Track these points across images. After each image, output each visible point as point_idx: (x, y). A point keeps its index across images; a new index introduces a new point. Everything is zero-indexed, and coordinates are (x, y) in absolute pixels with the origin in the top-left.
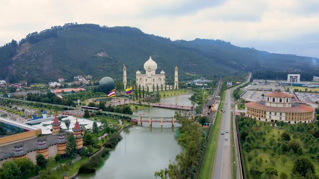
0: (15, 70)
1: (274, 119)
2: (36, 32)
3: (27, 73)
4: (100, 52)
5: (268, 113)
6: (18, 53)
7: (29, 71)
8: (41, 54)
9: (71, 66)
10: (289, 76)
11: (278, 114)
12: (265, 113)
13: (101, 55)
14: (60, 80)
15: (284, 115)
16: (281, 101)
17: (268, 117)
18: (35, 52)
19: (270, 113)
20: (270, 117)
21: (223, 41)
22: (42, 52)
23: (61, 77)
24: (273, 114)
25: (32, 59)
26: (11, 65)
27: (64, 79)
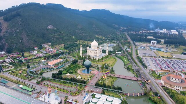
0: (6, 43)
1: (178, 89)
2: (2, 10)
3: (15, 45)
4: (49, 25)
5: (175, 87)
6: (2, 30)
7: (16, 43)
8: (18, 31)
9: (36, 37)
10: (152, 42)
11: (180, 87)
12: (174, 86)
13: (49, 27)
14: (36, 48)
15: (182, 87)
16: (178, 80)
17: (175, 88)
18: (14, 29)
19: (176, 87)
20: (176, 88)
21: (106, 10)
22: (18, 29)
23: (35, 46)
24: (177, 87)
25: (13, 35)
26: (3, 40)
27: (38, 47)
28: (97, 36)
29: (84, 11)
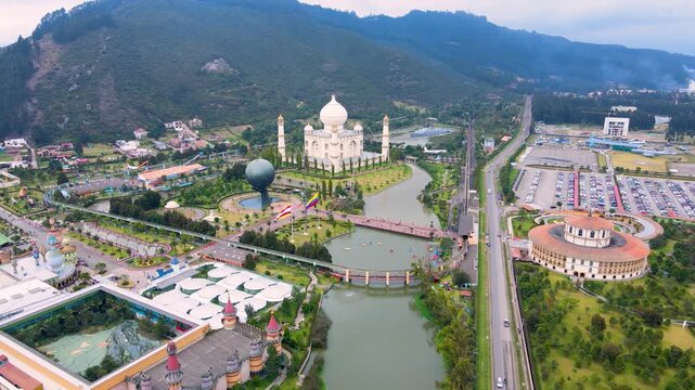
0: (40, 113)
1: (580, 272)
2: (63, 10)
3: (67, 119)
4: (212, 60)
5: (569, 260)
6: (37, 69)
7: (70, 114)
8: (89, 72)
9: (154, 97)
10: (608, 120)
11: (587, 263)
12: (565, 260)
13: (212, 67)
14: (138, 134)
15: (596, 264)
16: (592, 235)
17: (568, 266)
18: (75, 68)
19: (574, 261)
20: (573, 267)
21: (472, 16)
22: (89, 66)
23: (139, 127)
24: (578, 262)
25: (70, 85)
26: (31, 101)
27: (147, 130)
28: (398, 104)
29: (375, 17)
